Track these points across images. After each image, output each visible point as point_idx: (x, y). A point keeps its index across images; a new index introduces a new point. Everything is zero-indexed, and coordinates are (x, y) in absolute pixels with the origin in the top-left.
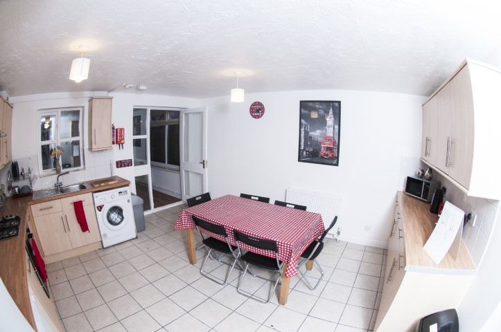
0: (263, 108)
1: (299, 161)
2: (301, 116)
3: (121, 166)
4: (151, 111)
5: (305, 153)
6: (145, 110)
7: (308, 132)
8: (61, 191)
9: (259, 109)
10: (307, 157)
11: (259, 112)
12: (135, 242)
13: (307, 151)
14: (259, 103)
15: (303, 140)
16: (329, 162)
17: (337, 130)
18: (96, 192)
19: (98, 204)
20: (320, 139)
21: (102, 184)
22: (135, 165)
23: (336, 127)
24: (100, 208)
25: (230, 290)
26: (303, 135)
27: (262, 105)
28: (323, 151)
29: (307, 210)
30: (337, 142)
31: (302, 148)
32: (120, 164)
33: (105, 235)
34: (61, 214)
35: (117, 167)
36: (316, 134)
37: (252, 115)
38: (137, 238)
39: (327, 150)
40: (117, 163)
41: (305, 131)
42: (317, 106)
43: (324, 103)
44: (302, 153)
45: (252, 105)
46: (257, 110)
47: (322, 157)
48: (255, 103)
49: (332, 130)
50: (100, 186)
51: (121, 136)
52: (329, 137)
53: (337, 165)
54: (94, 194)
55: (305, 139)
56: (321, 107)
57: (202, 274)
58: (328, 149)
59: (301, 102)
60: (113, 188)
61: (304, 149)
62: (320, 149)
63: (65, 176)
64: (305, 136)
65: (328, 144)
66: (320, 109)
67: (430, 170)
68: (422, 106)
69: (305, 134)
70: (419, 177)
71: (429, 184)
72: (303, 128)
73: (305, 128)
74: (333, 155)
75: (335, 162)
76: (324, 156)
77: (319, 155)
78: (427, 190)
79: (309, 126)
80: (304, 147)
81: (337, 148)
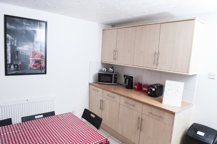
1: (7, 74)
2: (6, 31)
5: (12, 67)
7: (15, 47)
10: (14, 71)
13: (14, 65)
15: (9, 55)
26: (9, 49)
28: (31, 64)
29: (56, 114)
30: (44, 55)
31: (9, 62)
39: (36, 62)
41: (11, 46)
44: (10, 67)
47: (31, 69)
52: (37, 51)
55: (12, 54)
59: (6, 16)
61: (11, 64)
62: (29, 61)
64: (11, 51)
67: (112, 68)
68: (103, 30)
69: (11, 49)
70: (104, 72)
71: (117, 75)
72: (10, 43)
73: (11, 43)
74: (41, 66)
75: (43, 71)
76: (33, 67)
77: (28, 67)
78: (116, 78)
79: (16, 41)
80: (12, 61)
81: (44, 60)
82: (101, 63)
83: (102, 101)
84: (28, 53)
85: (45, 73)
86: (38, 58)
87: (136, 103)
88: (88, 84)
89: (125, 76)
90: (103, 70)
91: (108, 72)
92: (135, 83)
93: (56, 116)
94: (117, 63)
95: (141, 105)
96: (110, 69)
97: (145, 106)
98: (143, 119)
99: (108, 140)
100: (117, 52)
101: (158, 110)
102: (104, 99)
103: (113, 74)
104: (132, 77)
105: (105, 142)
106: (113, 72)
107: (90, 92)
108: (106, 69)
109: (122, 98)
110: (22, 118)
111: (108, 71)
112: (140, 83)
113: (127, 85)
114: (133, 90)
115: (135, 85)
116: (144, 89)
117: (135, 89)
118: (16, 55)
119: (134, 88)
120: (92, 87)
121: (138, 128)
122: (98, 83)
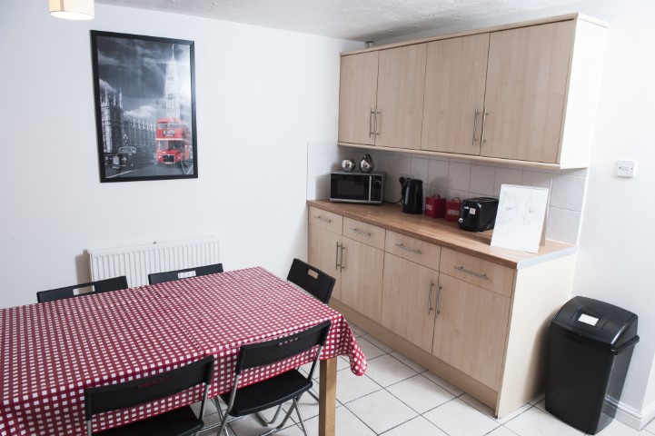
1: (104, 179)
2: (98, 71)
5: (116, 160)
7: (120, 111)
10: (120, 170)
13: (121, 156)
15: (108, 130)
20: (153, 127)
26: (106, 117)
28: (161, 152)
31: (109, 148)
36: (141, 113)
39: (170, 148)
41: (111, 108)
43: (154, 43)
44: (111, 162)
52: (173, 121)
55: (113, 128)
56: (148, 51)
58: (172, 145)
61: (114, 152)
62: (154, 146)
64: (112, 121)
65: (171, 136)
67: (368, 158)
68: (342, 56)
69: (112, 115)
70: (347, 171)
71: (379, 178)
72: (107, 100)
73: (111, 101)
74: (184, 158)
75: (190, 171)
76: (165, 161)
77: (153, 161)
78: (377, 187)
79: (121, 95)
80: (114, 147)
81: (191, 142)
82: (339, 146)
83: (340, 247)
84: (151, 125)
85: (195, 175)
86: (175, 135)
87: (426, 244)
88: (304, 205)
89: (402, 180)
90: (344, 166)
91: (357, 171)
92: (427, 199)
93: (227, 273)
94: (380, 145)
95: (436, 249)
96: (363, 162)
97: (446, 252)
98: (442, 285)
99: (345, 320)
100: (378, 116)
101: (476, 260)
102: (345, 241)
103: (368, 177)
104: (420, 182)
105: (339, 325)
106: (371, 169)
107: (309, 224)
108: (351, 163)
109: (391, 235)
110: (149, 276)
111: (357, 168)
112: (442, 196)
113: (406, 202)
114: (423, 216)
115: (427, 203)
116: (451, 212)
117: (427, 213)
118: (123, 130)
119: (427, 210)
120: (316, 212)
121: (431, 309)
122: (331, 199)
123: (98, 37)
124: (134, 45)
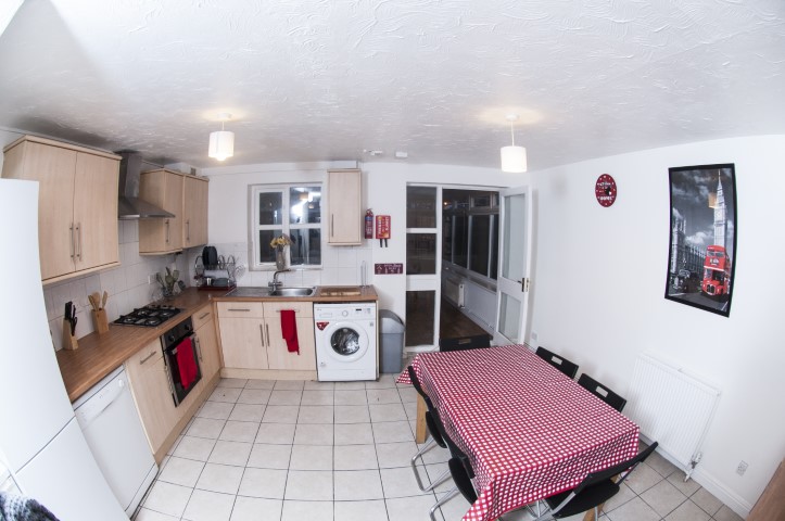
0: (615, 186)
1: (667, 297)
2: (672, 201)
3: (383, 272)
4: (444, 190)
5: (676, 280)
6: (435, 189)
7: (681, 236)
8: (275, 292)
9: (609, 189)
10: (677, 291)
11: (608, 195)
12: (373, 385)
13: (680, 278)
14: (608, 176)
15: (675, 252)
16: (714, 305)
17: (731, 232)
18: (320, 303)
19: (319, 319)
20: (703, 253)
21: (333, 294)
22: (408, 273)
23: (730, 225)
24: (322, 326)
25: (429, 502)
26: (675, 242)
27: (612, 180)
28: (707, 282)
30: (731, 260)
31: (673, 271)
32: (381, 269)
33: (323, 365)
34: (261, 322)
35: (376, 272)
36: (696, 240)
37: (599, 200)
38: (377, 380)
39: (713, 279)
40: (376, 266)
41: (678, 233)
42: (697, 179)
43: (707, 172)
44: (673, 282)
45: (599, 181)
46: (606, 190)
47: (704, 294)
48: (602, 176)
49: (723, 234)
50: (330, 296)
51: (384, 226)
52: (718, 249)
53: (726, 314)
54: (316, 305)
55: (679, 251)
56: (702, 180)
57: (413, 462)
58: (716, 275)
59: (672, 170)
60: (349, 302)
61: (676, 273)
62: (702, 274)
63: (287, 274)
64: (678, 245)
65: (714, 265)
66: (701, 184)
69: (679, 240)
72: (676, 226)
73: (678, 227)
74: (722, 290)
75: (725, 308)
76: (707, 290)
77: (699, 288)
79: (685, 222)
80: (677, 269)
81: (730, 275)
85: (728, 313)
86: (718, 265)
118: (684, 254)
123: (673, 173)
124: (693, 176)
